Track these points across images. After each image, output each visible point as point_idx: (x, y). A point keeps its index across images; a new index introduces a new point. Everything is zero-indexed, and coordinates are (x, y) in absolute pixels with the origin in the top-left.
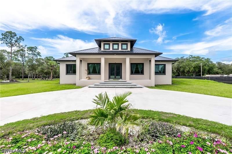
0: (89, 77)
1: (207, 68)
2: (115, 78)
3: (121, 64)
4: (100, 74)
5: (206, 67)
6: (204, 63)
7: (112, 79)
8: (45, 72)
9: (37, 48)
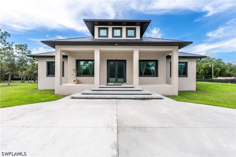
0: (78, 80)
1: (219, 70)
2: (117, 81)
3: (125, 61)
4: (94, 76)
5: (217, 68)
6: (216, 64)
7: (112, 84)
8: (34, 73)
9: (27, 46)
